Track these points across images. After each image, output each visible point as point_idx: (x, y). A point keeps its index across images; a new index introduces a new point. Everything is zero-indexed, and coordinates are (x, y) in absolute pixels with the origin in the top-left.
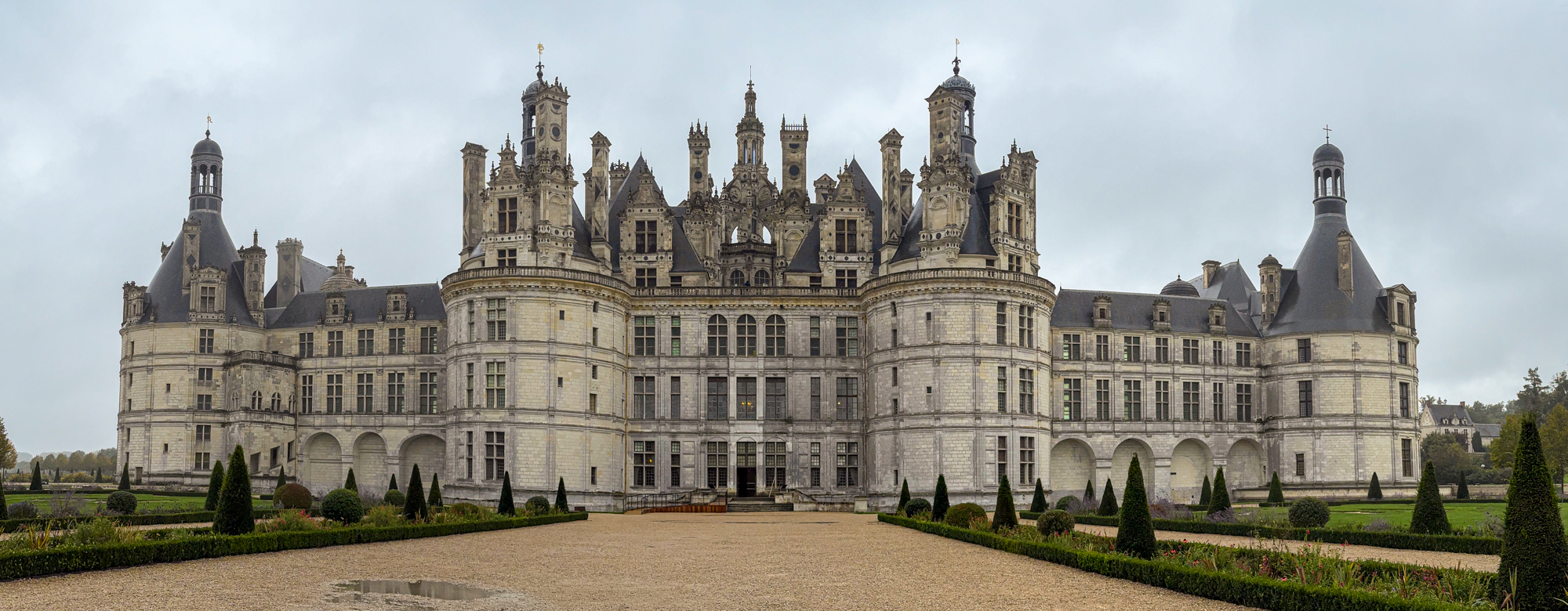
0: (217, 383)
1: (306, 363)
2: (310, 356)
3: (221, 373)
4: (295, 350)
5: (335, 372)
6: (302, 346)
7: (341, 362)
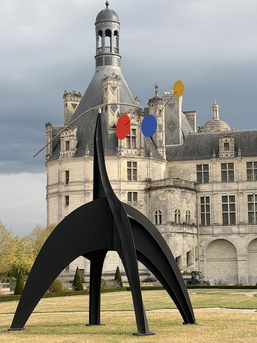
0: (141, 204)
1: (204, 187)
2: (207, 181)
3: (143, 195)
4: (194, 178)
5: (228, 194)
6: (199, 174)
7: (234, 186)
